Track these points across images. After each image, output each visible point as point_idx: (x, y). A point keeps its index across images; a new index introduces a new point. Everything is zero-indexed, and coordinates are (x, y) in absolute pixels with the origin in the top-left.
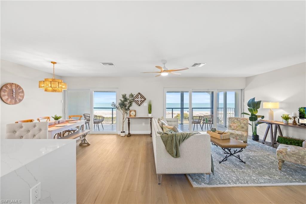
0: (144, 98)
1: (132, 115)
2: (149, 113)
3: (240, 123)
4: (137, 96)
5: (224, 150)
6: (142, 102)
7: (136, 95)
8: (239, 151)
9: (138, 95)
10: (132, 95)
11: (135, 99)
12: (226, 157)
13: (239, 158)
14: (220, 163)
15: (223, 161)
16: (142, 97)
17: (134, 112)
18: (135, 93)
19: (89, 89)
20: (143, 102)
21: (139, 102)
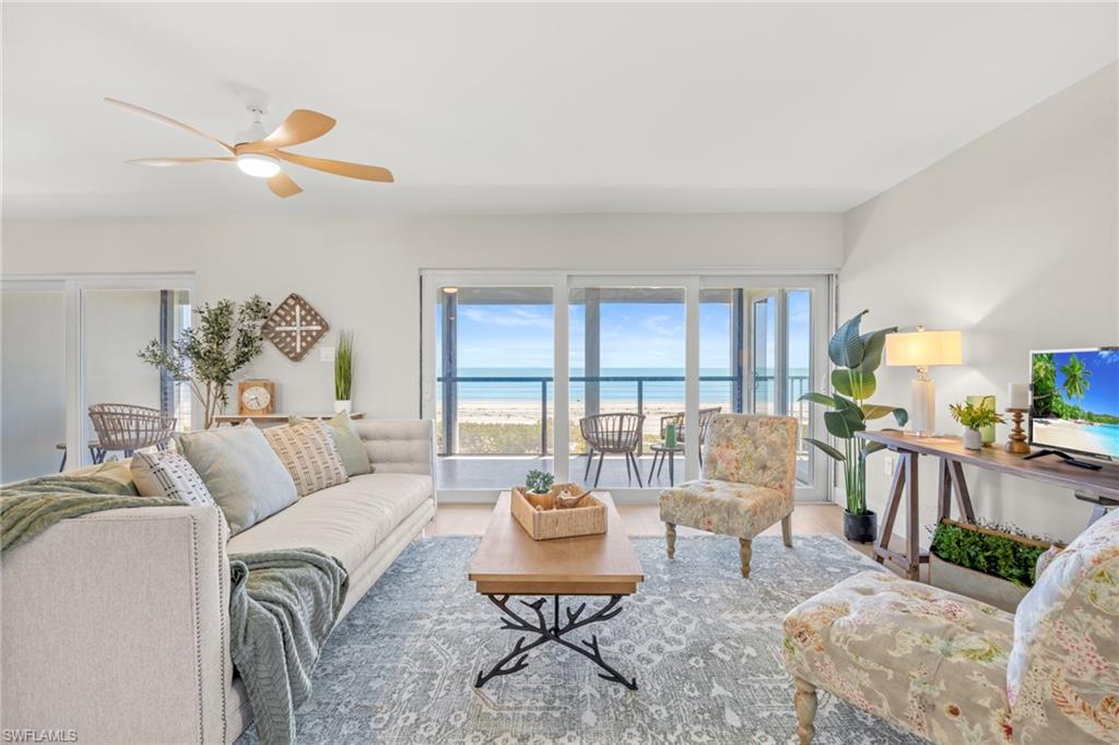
0: (321, 325)
1: (253, 404)
2: (339, 397)
3: (754, 442)
4: (288, 313)
5: (501, 604)
6: (312, 340)
7: (281, 307)
8: (599, 617)
9: (293, 308)
10: (257, 308)
11: (278, 329)
12: (518, 650)
13: (597, 658)
14: (480, 682)
15: (497, 671)
16: (312, 315)
17: (263, 390)
18: (274, 298)
19: (64, 281)
20: (315, 340)
21: (294, 339)
